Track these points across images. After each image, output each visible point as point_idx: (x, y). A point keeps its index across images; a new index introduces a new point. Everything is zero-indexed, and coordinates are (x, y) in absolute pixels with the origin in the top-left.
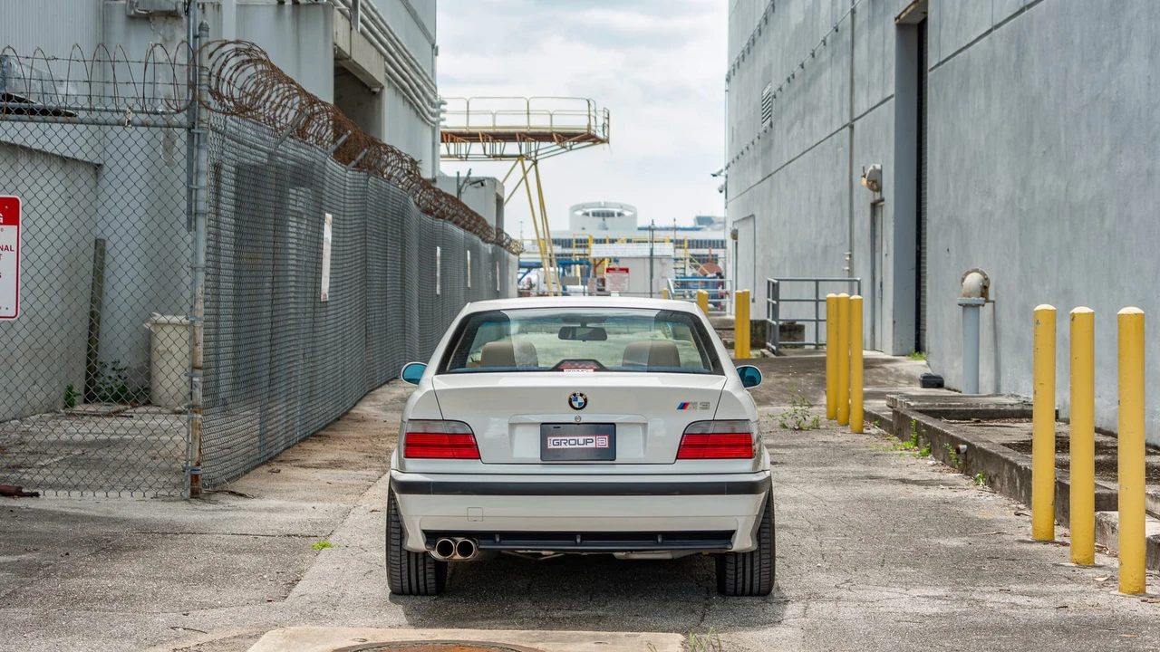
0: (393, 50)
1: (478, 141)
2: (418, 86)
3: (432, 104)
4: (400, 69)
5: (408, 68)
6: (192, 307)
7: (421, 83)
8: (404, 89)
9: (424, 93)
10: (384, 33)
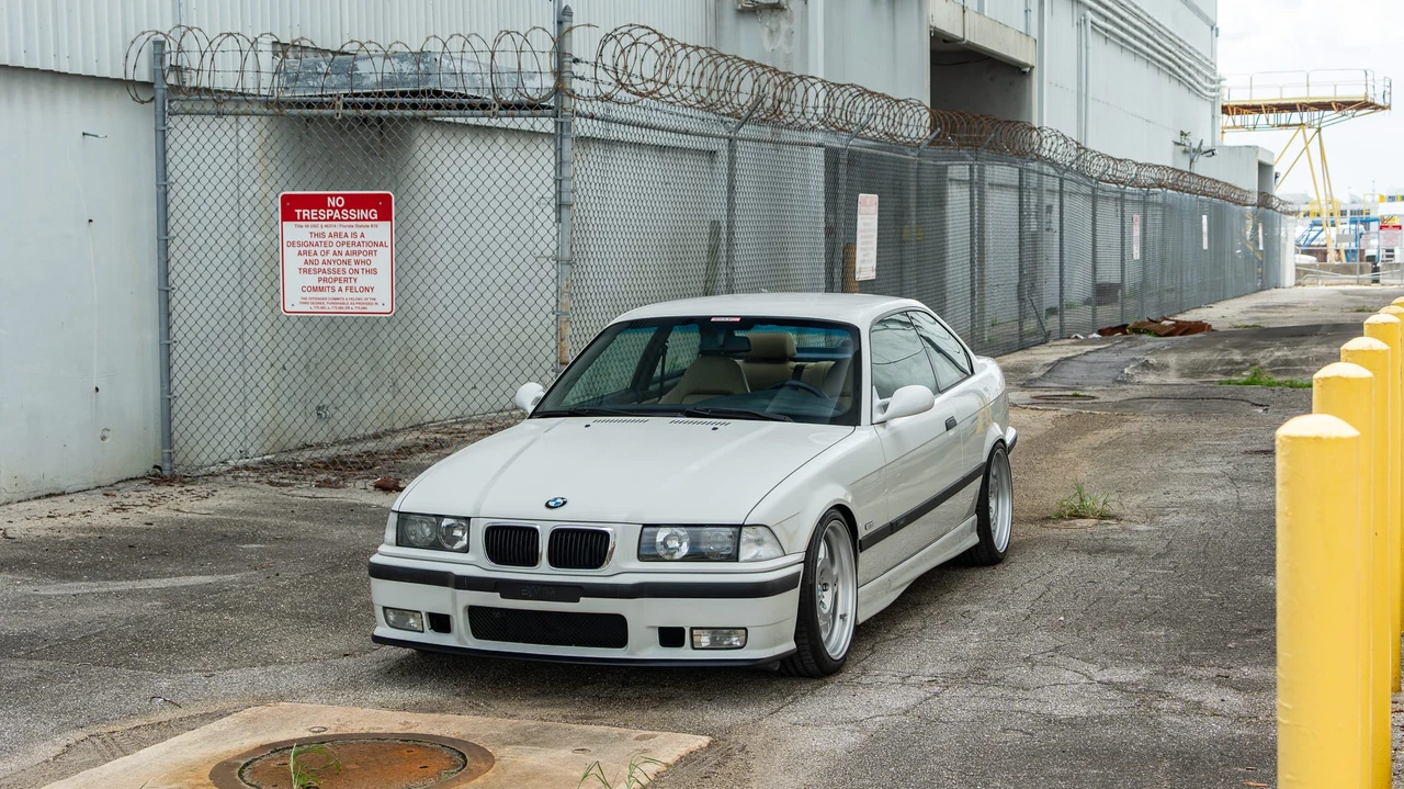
0: (1151, 33)
1: (1261, 112)
2: (1190, 65)
3: (1212, 82)
4: (1162, 50)
5: (1173, 49)
6: (557, 301)
7: (1192, 62)
8: (1170, 68)
9: (1198, 71)
10: (1138, 17)
